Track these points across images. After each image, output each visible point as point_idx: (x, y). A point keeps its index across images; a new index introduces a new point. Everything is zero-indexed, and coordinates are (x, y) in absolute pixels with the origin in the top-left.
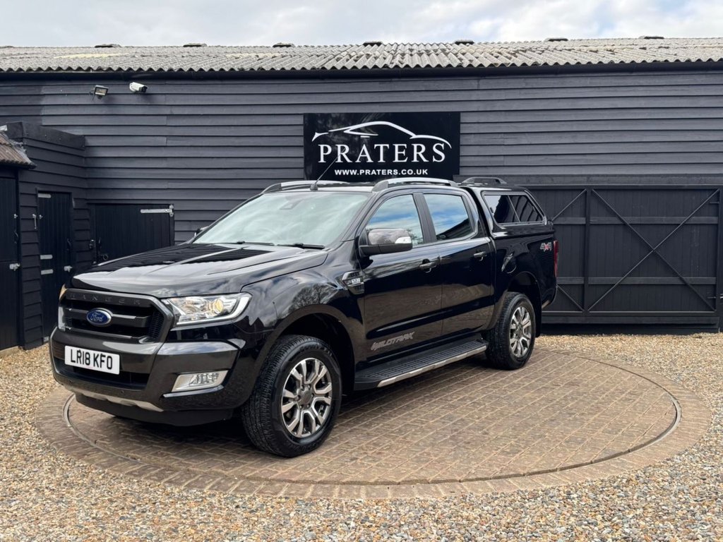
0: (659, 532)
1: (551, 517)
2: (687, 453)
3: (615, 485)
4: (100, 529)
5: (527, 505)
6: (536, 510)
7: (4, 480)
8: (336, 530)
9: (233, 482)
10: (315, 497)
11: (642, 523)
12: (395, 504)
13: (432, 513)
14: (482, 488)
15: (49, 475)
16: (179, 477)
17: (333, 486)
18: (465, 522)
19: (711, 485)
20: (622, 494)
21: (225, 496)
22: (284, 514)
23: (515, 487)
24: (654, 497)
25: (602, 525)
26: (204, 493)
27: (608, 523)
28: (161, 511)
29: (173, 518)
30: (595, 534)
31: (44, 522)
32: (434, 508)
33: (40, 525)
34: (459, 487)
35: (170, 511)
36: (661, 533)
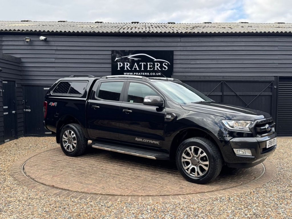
0: (266, 212)
1: (225, 207)
2: (270, 182)
3: (246, 194)
4: (49, 216)
5: (214, 203)
6: (219, 204)
7: (4, 197)
8: (143, 214)
9: (98, 196)
10: (132, 201)
11: (259, 208)
12: (164, 203)
13: (179, 206)
14: (196, 197)
15: (22, 195)
16: (76, 195)
17: (138, 197)
18: (192, 209)
19: (282, 194)
20: (249, 198)
21: (96, 202)
22: (121, 208)
23: (209, 196)
24: (261, 199)
25: (244, 210)
26: (87, 201)
27: (246, 209)
28: (72, 208)
29: (77, 211)
30: (242, 213)
31: (25, 213)
32: (179, 204)
33: (23, 214)
34: (187, 197)
35: (75, 208)
36: (267, 212)
